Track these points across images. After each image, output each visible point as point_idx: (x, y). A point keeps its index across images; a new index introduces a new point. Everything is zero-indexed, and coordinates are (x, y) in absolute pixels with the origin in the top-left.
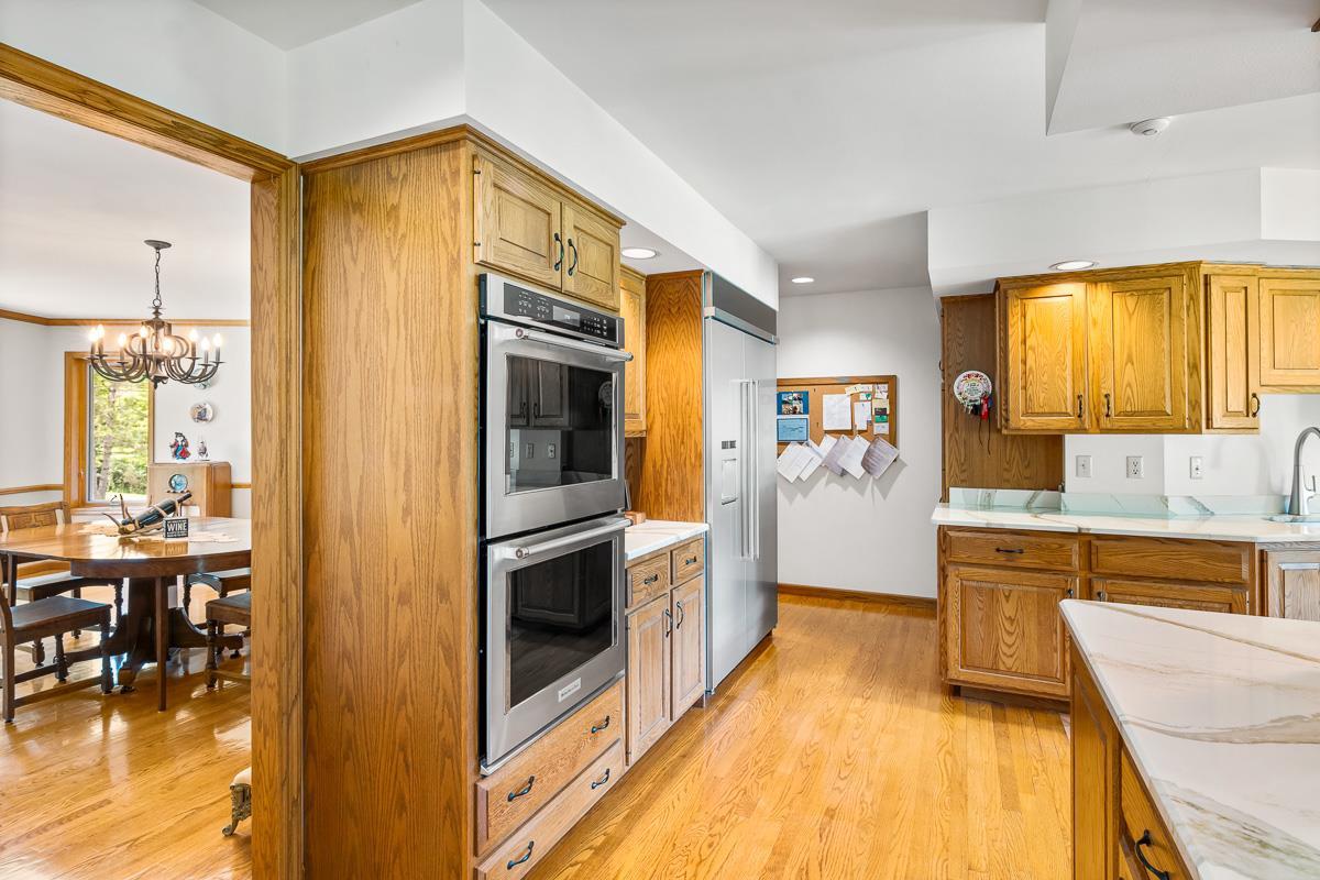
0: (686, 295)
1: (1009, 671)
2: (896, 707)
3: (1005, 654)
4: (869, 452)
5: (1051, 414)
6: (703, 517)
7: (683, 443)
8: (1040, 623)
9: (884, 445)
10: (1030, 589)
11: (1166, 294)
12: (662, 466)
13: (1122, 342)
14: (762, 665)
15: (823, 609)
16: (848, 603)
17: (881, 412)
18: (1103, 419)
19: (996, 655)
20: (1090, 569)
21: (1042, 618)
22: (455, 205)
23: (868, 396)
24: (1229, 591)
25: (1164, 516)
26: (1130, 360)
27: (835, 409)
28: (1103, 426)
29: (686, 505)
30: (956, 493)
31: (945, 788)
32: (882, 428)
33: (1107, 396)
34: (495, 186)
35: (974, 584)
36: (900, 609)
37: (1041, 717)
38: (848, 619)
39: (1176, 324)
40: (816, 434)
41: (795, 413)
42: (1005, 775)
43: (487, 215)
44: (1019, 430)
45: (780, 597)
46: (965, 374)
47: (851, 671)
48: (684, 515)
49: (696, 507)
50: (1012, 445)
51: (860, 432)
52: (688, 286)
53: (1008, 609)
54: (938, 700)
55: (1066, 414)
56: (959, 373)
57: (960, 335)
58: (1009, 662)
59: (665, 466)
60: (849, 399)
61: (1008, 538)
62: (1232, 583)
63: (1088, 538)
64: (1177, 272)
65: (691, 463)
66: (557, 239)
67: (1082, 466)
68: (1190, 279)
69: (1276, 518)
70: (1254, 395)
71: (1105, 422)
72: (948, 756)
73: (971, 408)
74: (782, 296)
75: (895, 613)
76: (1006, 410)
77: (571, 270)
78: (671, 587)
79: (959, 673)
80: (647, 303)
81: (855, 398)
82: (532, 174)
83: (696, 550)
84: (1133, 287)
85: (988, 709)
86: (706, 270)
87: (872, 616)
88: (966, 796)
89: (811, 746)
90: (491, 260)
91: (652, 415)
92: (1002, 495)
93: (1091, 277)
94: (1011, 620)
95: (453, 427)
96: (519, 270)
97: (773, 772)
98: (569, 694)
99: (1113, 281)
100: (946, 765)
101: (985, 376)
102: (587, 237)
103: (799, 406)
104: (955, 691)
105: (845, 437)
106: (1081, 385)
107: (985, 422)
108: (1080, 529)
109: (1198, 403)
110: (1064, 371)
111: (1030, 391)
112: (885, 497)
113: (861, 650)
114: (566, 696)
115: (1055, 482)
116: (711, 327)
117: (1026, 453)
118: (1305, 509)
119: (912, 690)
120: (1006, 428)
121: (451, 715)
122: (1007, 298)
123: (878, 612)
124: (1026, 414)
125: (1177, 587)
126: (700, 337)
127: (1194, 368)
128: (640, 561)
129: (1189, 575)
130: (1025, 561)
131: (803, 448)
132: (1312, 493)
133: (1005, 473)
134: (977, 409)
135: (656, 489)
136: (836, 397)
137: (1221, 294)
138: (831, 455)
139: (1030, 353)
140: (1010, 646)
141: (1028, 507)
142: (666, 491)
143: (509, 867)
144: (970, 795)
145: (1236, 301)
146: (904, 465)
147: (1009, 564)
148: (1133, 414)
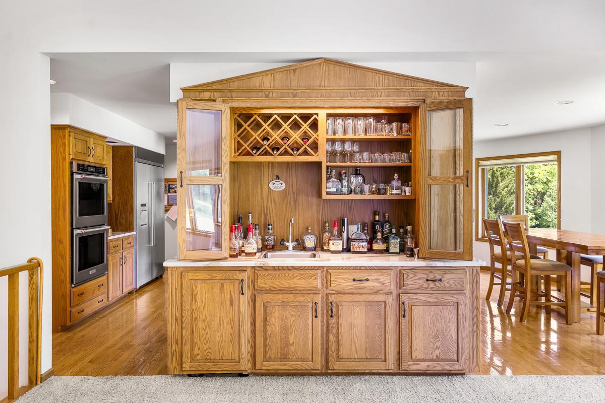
0: (128, 154)
6: (134, 230)
7: (126, 204)
12: (118, 212)
22: (64, 144)
29: (127, 225)
34: (75, 138)
41: (175, 193)
43: (73, 145)
48: (127, 229)
49: (131, 226)
52: (128, 151)
66: (89, 148)
77: (92, 156)
78: (122, 250)
83: (131, 240)
86: (134, 146)
90: (74, 157)
91: (114, 195)
95: (64, 200)
96: (80, 159)
102: (97, 145)
114: (92, 273)
116: (137, 165)
121: (63, 272)
126: (133, 168)
128: (112, 241)
135: (116, 221)
142: (120, 221)
143: (78, 313)
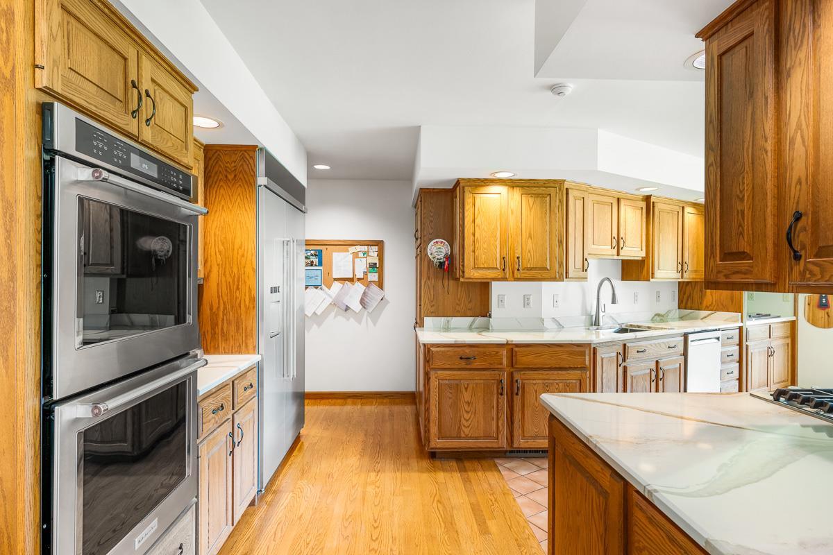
0: (242, 164)
1: (467, 437)
2: (399, 474)
3: (464, 426)
4: (365, 294)
5: (488, 269)
6: (256, 349)
7: (238, 288)
8: (484, 403)
9: (375, 288)
10: (479, 382)
11: (548, 198)
12: (219, 307)
13: (526, 225)
14: (297, 459)
15: (333, 407)
16: (349, 401)
17: (373, 266)
18: (516, 272)
19: (459, 427)
20: (512, 366)
21: (486, 400)
23: (364, 254)
24: (579, 372)
25: (542, 330)
26: (530, 236)
27: (341, 263)
28: (516, 276)
29: (240, 339)
30: (428, 321)
31: (443, 530)
32: (373, 277)
33: (518, 258)
34: (64, 8)
35: (447, 382)
36: (385, 401)
37: (484, 463)
38: (352, 413)
39: (553, 216)
40: (328, 281)
41: (312, 265)
42: (476, 509)
43: (52, 37)
44: (470, 278)
45: (306, 401)
46: (434, 241)
47: (363, 452)
48: (239, 348)
49: (250, 342)
50: (462, 287)
51: (359, 279)
52: (243, 158)
53: (466, 396)
54: (425, 463)
55: (496, 269)
56: (431, 240)
57: (432, 215)
58: (467, 431)
59: (222, 308)
60: (351, 256)
61: (467, 350)
62: (581, 368)
63: (511, 347)
64: (553, 185)
65: (245, 306)
66: (134, 86)
67: (501, 301)
68: (560, 189)
69: (591, 328)
70: (586, 260)
71: (517, 275)
72: (439, 505)
73: (438, 264)
74: (309, 178)
75: (382, 404)
76: (463, 266)
77: (148, 120)
78: (233, 412)
79: (437, 443)
80: (206, 168)
81: (355, 255)
82: (106, 11)
83: (252, 378)
84: (533, 192)
85: (454, 464)
86: (260, 146)
87: (368, 408)
88: (457, 531)
89: (347, 520)
90: (58, 88)
91: (209, 264)
92: (456, 321)
93: (512, 184)
94: (468, 403)
96: (93, 108)
97: (322, 549)
98: (146, 538)
99: (522, 187)
100: (439, 511)
101: (447, 243)
102: (164, 94)
103: (316, 260)
104: (433, 455)
105: (348, 283)
106: (505, 252)
107: (446, 273)
108: (507, 341)
109: (562, 263)
110: (496, 241)
111: (476, 254)
112: (375, 325)
113: (365, 435)
114: (142, 542)
115: (485, 312)
116: (264, 195)
117: (469, 293)
118: (601, 324)
119: (406, 460)
120: (463, 277)
122: (464, 192)
123: (371, 404)
124: (474, 268)
125: (556, 372)
126: (256, 202)
127: (561, 242)
128: (209, 395)
129: (562, 365)
130: (476, 364)
131: (318, 291)
132: (604, 314)
133: (457, 307)
134: (441, 264)
135: (213, 328)
136: (342, 254)
137: (573, 200)
138: (339, 295)
139: (477, 229)
140: (467, 421)
141: (470, 329)
142: (222, 329)
144: (459, 531)
145: (579, 203)
146: (388, 302)
147: (469, 366)
148: (531, 269)
